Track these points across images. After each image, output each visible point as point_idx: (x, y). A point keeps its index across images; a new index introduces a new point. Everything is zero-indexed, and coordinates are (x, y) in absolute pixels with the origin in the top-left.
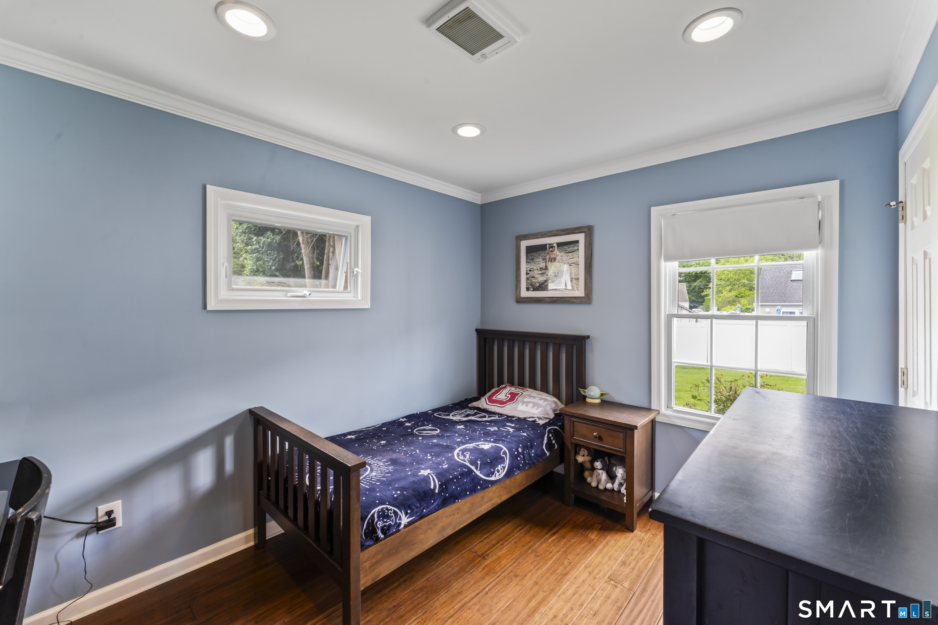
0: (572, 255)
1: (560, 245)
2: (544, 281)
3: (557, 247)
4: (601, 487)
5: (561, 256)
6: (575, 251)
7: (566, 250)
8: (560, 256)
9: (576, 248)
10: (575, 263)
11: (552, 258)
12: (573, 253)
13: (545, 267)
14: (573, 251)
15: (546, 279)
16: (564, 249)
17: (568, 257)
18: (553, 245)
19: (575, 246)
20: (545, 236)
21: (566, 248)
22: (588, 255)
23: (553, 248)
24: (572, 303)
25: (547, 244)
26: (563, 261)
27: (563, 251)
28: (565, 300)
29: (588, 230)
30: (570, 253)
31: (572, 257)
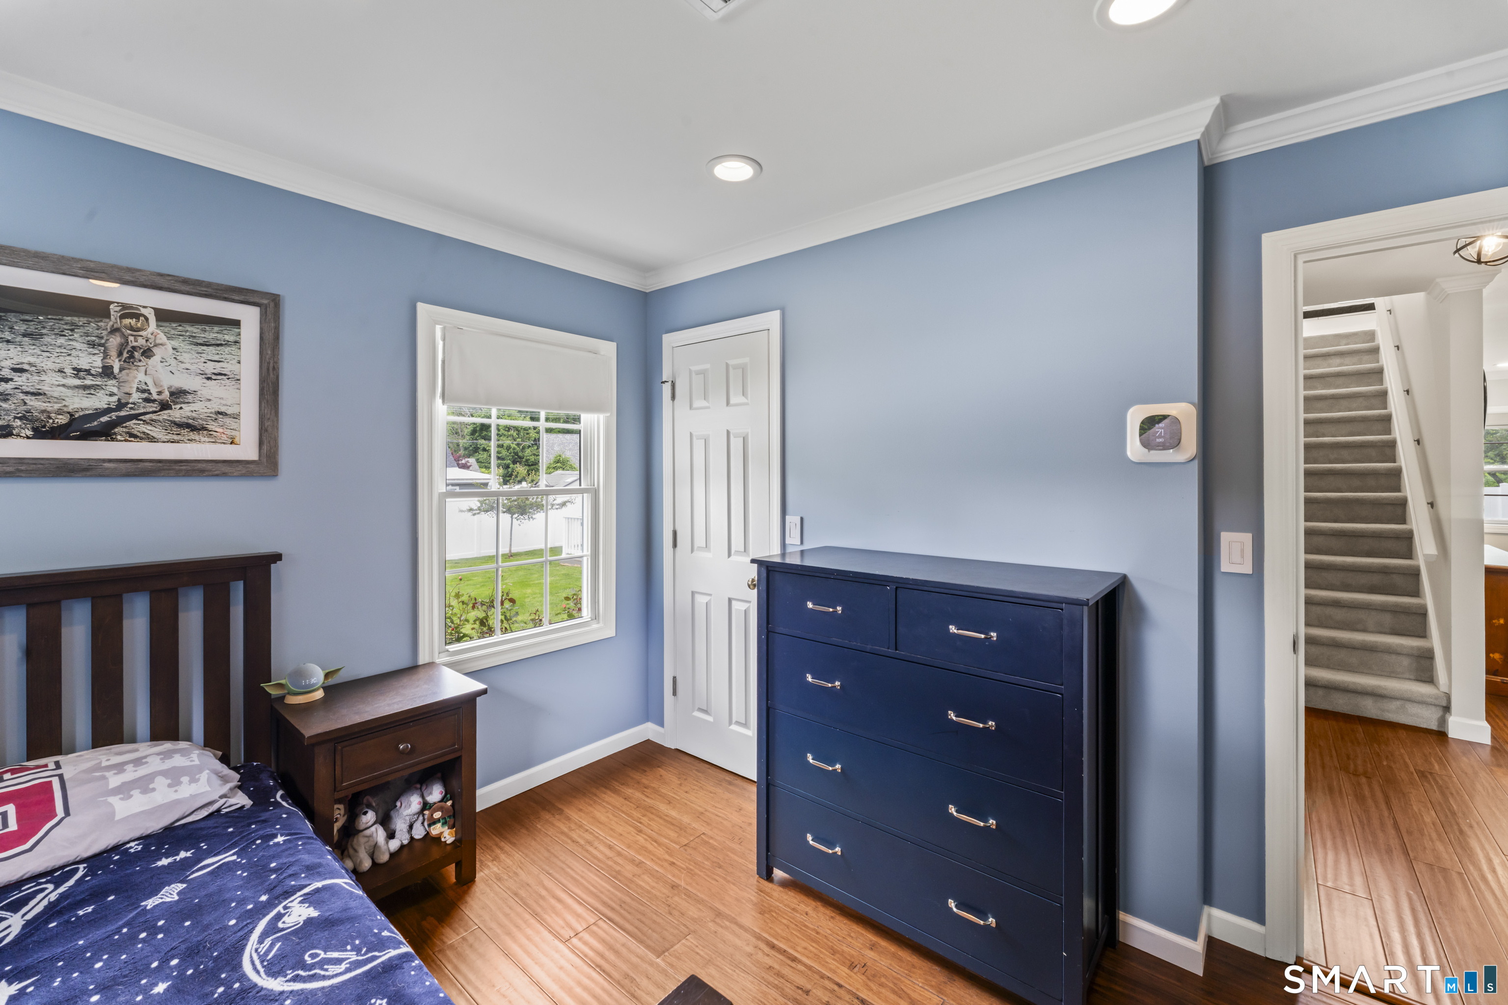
0: (214, 352)
1: (164, 316)
2: (96, 409)
3: (158, 320)
4: (384, 858)
5: (174, 349)
6: (227, 344)
7: (195, 337)
8: (169, 347)
9: (231, 338)
10: (225, 375)
11: (134, 348)
12: (219, 348)
13: (100, 370)
14: (219, 342)
15: (106, 406)
16: (187, 331)
17: (202, 355)
18: (139, 310)
19: (225, 332)
20: (103, 275)
21: (195, 330)
22: (272, 362)
23: (139, 319)
24: (217, 475)
25: (113, 303)
26: (182, 362)
27: (180, 335)
28: (189, 468)
29: (272, 305)
30: (211, 348)
31: (216, 358)
